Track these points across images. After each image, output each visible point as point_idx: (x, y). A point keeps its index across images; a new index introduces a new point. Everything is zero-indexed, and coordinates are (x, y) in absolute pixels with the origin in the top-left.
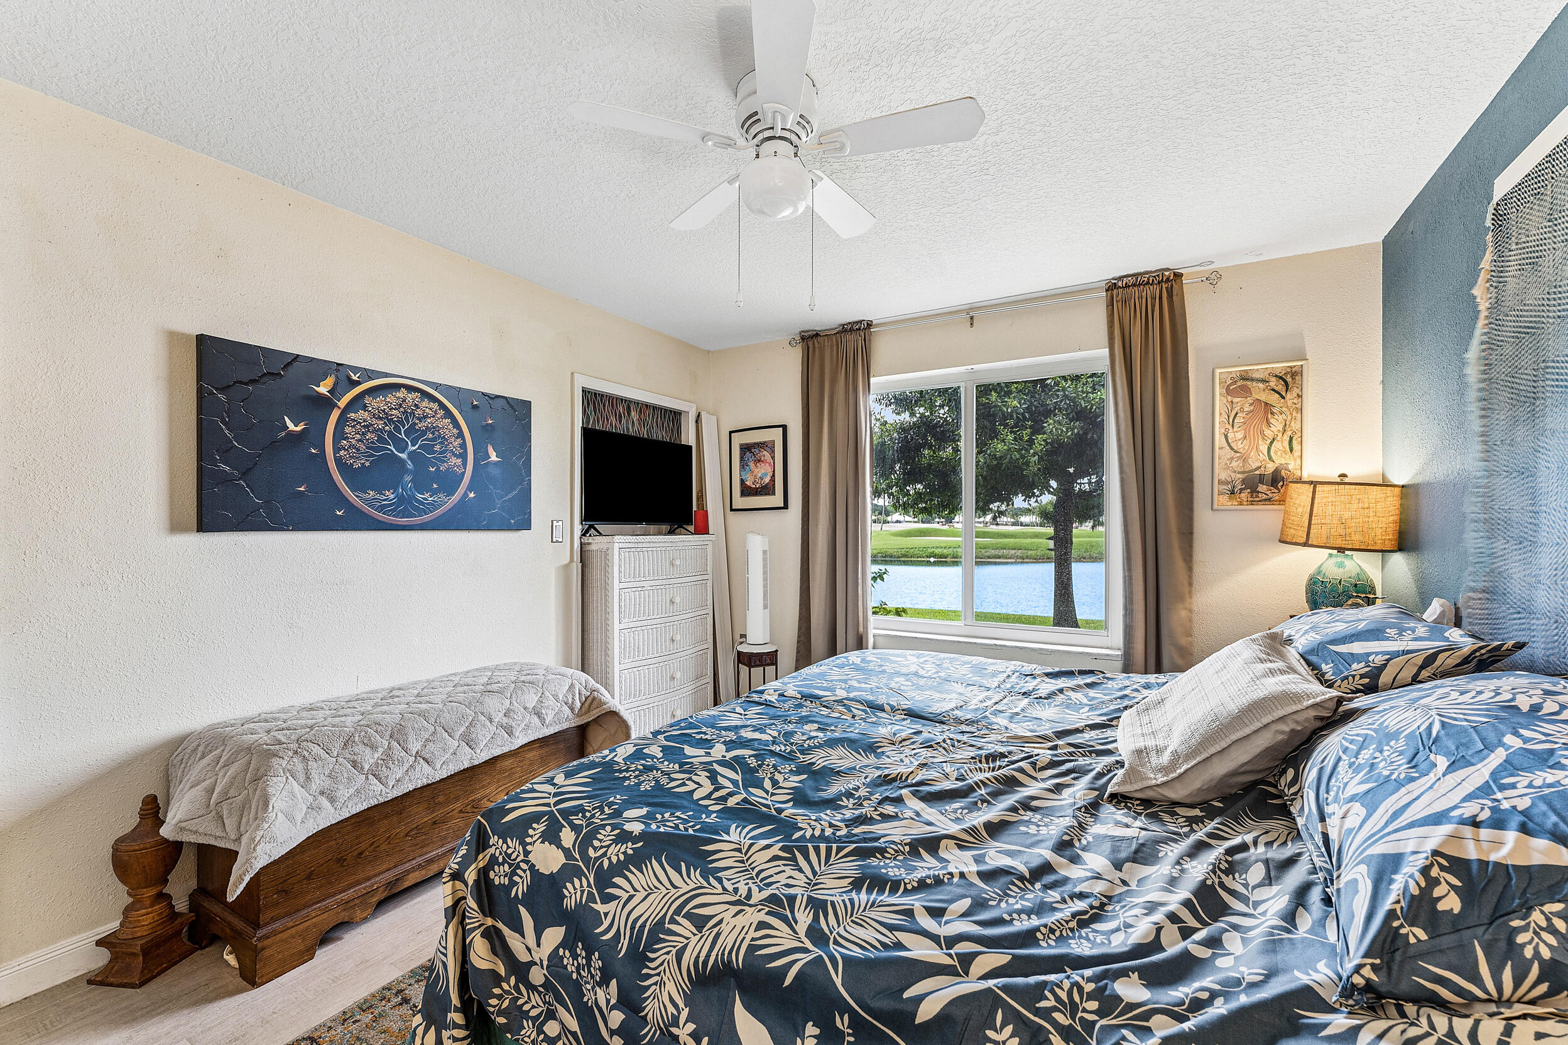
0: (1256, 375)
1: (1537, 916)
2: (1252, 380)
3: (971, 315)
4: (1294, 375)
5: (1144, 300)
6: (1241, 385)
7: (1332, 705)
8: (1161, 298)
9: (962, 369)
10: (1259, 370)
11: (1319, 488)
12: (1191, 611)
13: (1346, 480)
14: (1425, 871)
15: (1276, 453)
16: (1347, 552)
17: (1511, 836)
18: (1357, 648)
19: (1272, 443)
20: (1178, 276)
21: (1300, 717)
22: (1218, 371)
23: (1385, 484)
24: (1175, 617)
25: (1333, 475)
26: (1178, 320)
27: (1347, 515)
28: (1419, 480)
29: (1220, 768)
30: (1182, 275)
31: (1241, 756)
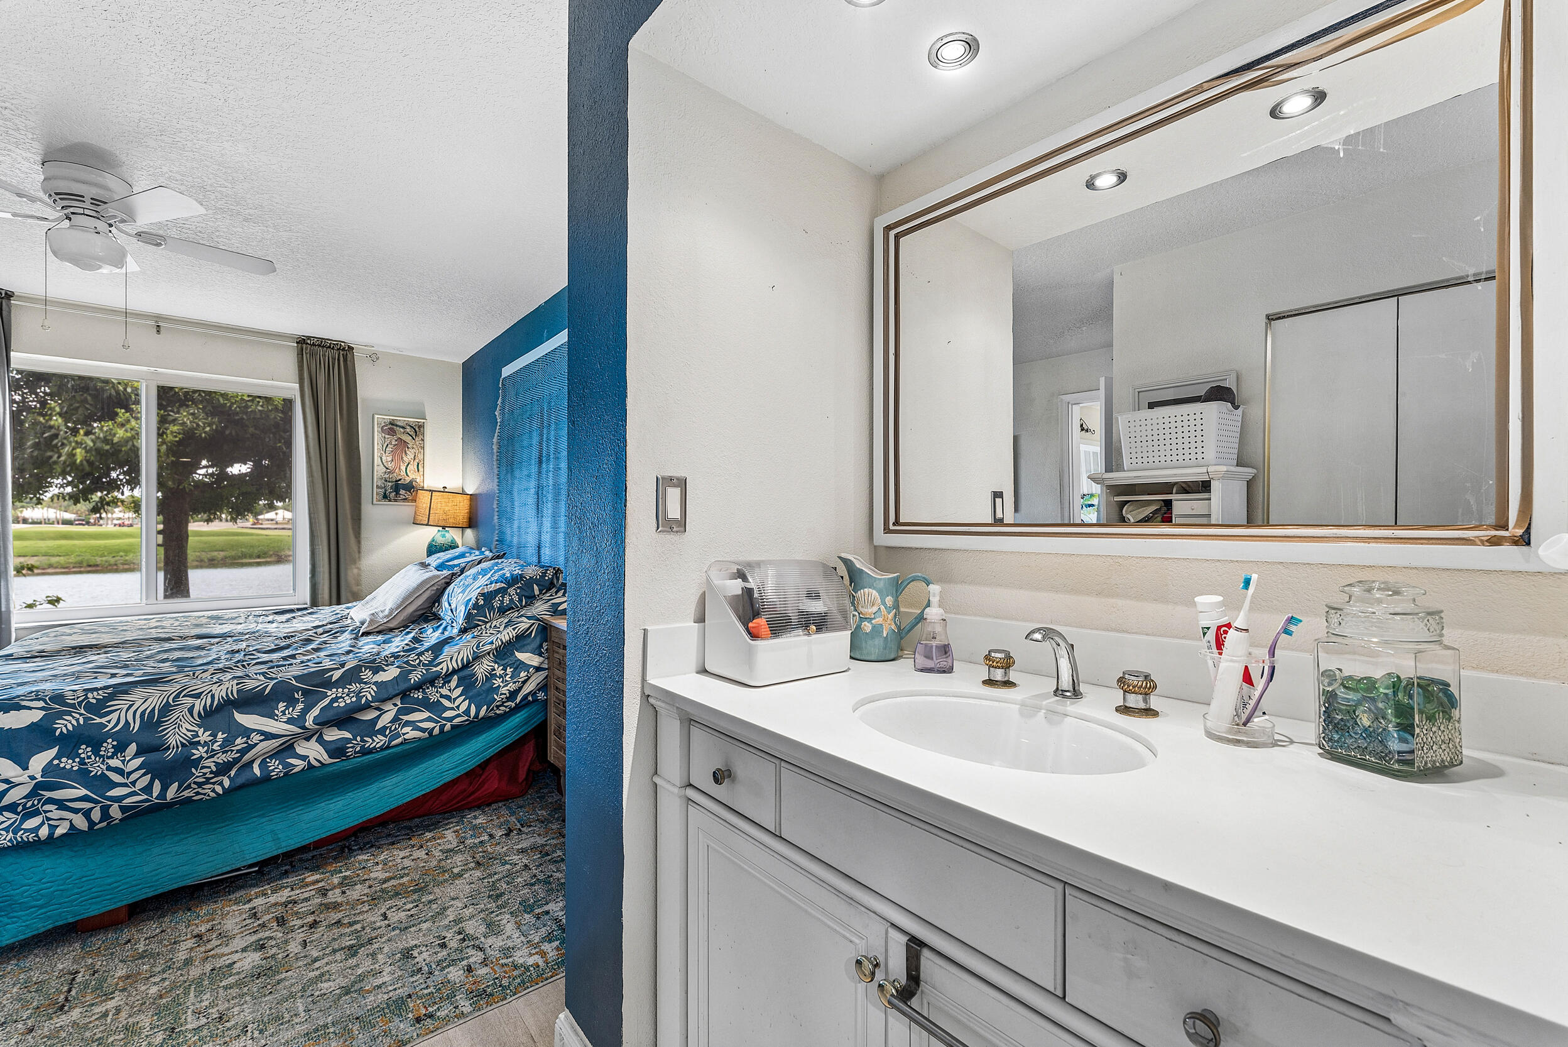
0: (399, 423)
1: (497, 598)
2: (397, 426)
3: (159, 324)
4: (419, 427)
5: (327, 358)
6: (391, 428)
7: (450, 577)
8: (339, 360)
9: (145, 368)
10: (401, 420)
11: (434, 494)
12: (359, 569)
13: (446, 490)
14: (476, 598)
15: (410, 471)
16: (447, 529)
17: (493, 585)
18: (456, 562)
19: (408, 465)
20: (351, 349)
21: (439, 583)
22: (376, 416)
23: (464, 493)
24: (350, 574)
25: (440, 487)
26: (351, 378)
27: (447, 509)
28: (477, 492)
29: (411, 609)
30: (353, 348)
31: (420, 602)
